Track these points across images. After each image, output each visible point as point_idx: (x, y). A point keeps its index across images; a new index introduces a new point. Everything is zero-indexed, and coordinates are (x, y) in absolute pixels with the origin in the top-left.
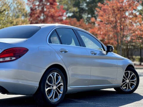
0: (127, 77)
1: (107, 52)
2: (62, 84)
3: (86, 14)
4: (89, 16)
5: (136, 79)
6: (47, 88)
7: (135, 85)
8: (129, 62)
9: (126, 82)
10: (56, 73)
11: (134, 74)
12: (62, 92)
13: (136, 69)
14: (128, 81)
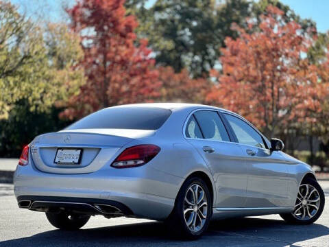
0: (304, 194)
1: (272, 150)
2: (205, 203)
3: (191, 54)
4: (197, 58)
5: (319, 199)
6: (185, 209)
7: (318, 209)
8: (307, 169)
9: (301, 204)
10: (197, 186)
11: (315, 190)
12: (205, 217)
13: (318, 180)
14: (304, 202)
